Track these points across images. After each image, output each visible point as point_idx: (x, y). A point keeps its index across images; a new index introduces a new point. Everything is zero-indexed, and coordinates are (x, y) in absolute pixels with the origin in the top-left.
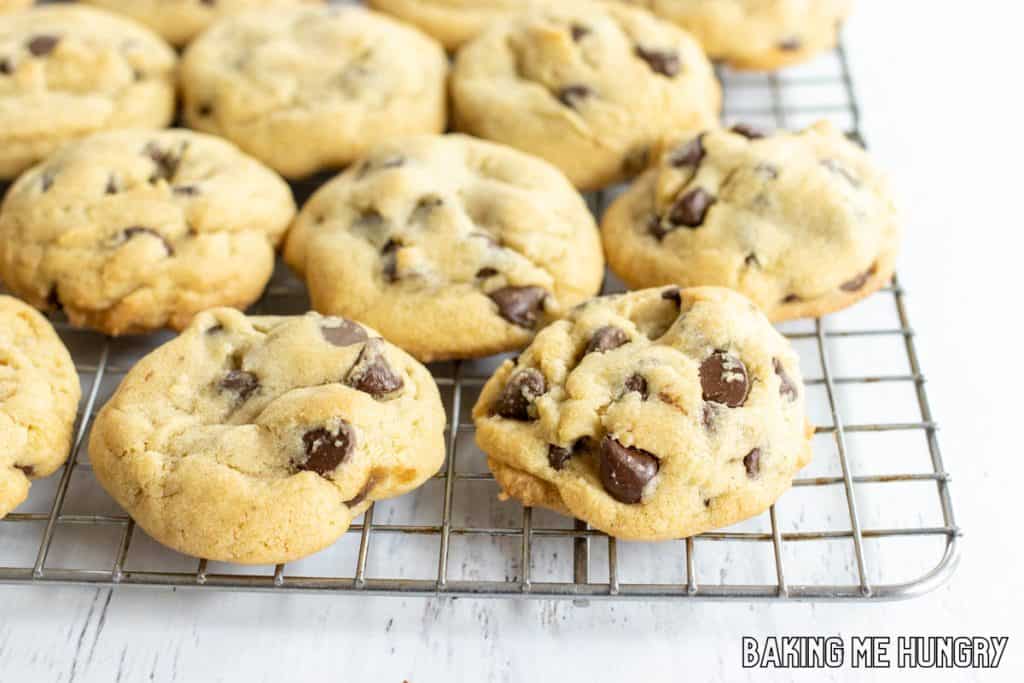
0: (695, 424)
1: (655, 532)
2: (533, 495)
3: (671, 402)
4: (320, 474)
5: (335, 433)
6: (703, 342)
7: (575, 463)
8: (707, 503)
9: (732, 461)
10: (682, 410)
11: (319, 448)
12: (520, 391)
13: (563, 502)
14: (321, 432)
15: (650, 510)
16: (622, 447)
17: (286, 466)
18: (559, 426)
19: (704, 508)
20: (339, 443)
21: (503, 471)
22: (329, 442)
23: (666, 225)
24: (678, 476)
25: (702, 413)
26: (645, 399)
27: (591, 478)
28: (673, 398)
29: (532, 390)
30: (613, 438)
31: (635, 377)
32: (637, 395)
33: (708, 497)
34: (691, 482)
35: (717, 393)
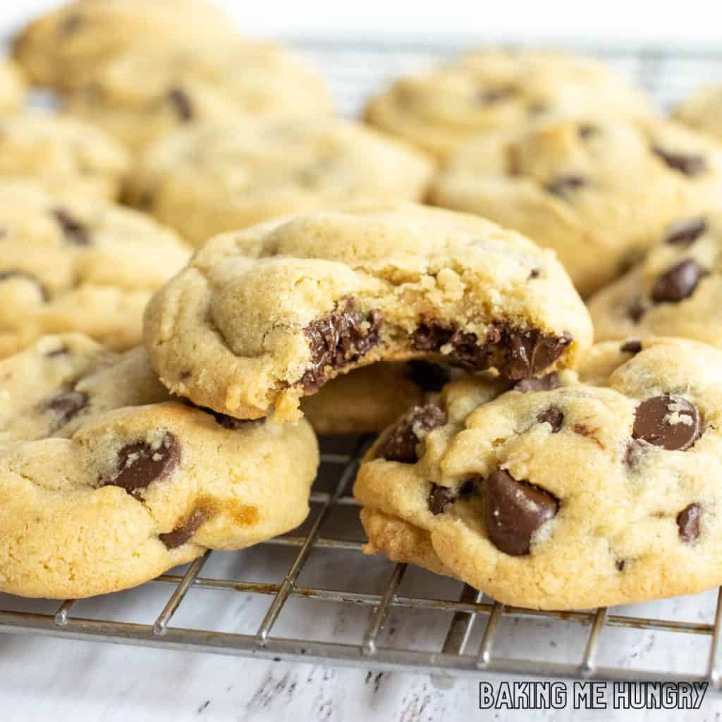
0: (613, 460)
1: (546, 594)
2: (402, 545)
3: (586, 434)
4: (129, 492)
5: (156, 445)
6: (651, 383)
7: (459, 507)
8: (621, 566)
9: (661, 515)
10: (598, 443)
11: (134, 462)
12: (411, 427)
13: (435, 552)
14: (141, 445)
15: (539, 561)
16: (512, 479)
17: (92, 484)
18: (443, 457)
19: (616, 571)
20: (157, 457)
21: (373, 518)
22: (145, 456)
23: (646, 303)
24: (580, 521)
25: (624, 449)
26: (554, 431)
27: (473, 523)
28: (590, 429)
29: (425, 425)
30: (502, 468)
31: (550, 412)
32: (547, 426)
33: (622, 556)
34: (598, 532)
35: (653, 435)
